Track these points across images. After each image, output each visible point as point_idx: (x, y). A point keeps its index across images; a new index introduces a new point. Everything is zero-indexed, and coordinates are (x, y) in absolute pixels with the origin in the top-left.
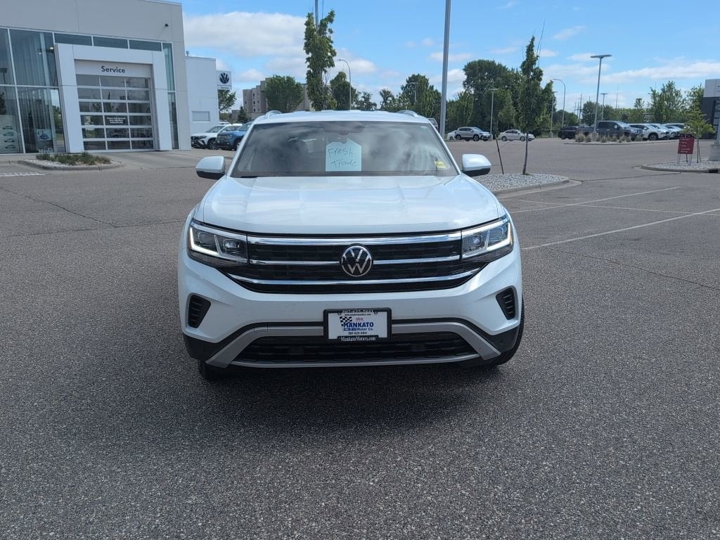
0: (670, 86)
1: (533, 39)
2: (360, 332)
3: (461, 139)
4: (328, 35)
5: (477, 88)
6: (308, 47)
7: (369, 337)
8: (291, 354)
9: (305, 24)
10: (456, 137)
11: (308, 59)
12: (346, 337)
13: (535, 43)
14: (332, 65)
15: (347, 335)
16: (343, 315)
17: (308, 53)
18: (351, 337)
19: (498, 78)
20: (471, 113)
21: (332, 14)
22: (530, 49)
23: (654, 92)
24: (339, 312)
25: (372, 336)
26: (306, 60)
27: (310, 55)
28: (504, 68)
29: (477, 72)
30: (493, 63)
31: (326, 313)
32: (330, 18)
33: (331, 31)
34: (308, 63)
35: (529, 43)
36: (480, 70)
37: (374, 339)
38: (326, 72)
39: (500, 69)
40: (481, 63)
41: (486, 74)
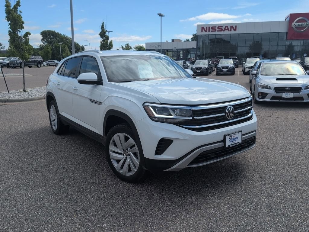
0: (128, 44)
1: (103, 23)
2: (234, 142)
3: (50, 65)
4: (19, 13)
5: (48, 42)
6: (8, 18)
7: (237, 143)
8: (211, 157)
9: (5, 6)
10: (47, 65)
11: (10, 24)
12: (231, 145)
13: (104, 25)
14: (23, 28)
15: (231, 144)
16: (230, 136)
17: (8, 21)
18: (233, 144)
19: (58, 39)
20: (51, 54)
21: (18, 2)
22: (102, 27)
23: (122, 47)
24: (229, 135)
25: (238, 143)
26: (8, 25)
27: (10, 22)
28: (60, 34)
29: (48, 35)
30: (54, 31)
31: (225, 136)
32: (18, 4)
33: (21, 12)
34: (10, 27)
35: (102, 25)
36: (49, 34)
37: (238, 144)
38: (20, 32)
39: (58, 35)
40: (48, 31)
41: (52, 36)
